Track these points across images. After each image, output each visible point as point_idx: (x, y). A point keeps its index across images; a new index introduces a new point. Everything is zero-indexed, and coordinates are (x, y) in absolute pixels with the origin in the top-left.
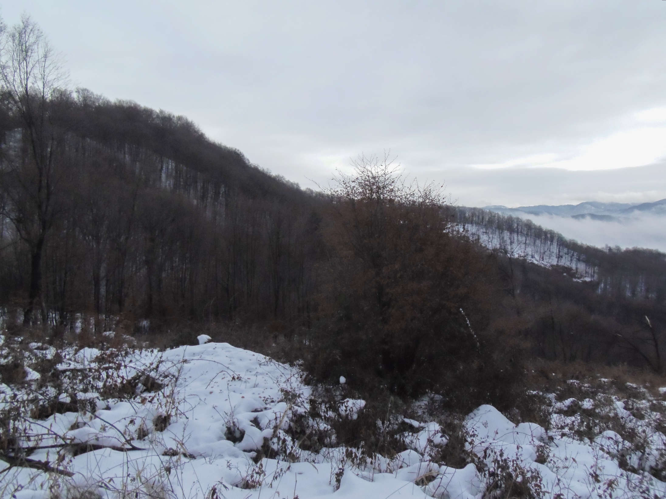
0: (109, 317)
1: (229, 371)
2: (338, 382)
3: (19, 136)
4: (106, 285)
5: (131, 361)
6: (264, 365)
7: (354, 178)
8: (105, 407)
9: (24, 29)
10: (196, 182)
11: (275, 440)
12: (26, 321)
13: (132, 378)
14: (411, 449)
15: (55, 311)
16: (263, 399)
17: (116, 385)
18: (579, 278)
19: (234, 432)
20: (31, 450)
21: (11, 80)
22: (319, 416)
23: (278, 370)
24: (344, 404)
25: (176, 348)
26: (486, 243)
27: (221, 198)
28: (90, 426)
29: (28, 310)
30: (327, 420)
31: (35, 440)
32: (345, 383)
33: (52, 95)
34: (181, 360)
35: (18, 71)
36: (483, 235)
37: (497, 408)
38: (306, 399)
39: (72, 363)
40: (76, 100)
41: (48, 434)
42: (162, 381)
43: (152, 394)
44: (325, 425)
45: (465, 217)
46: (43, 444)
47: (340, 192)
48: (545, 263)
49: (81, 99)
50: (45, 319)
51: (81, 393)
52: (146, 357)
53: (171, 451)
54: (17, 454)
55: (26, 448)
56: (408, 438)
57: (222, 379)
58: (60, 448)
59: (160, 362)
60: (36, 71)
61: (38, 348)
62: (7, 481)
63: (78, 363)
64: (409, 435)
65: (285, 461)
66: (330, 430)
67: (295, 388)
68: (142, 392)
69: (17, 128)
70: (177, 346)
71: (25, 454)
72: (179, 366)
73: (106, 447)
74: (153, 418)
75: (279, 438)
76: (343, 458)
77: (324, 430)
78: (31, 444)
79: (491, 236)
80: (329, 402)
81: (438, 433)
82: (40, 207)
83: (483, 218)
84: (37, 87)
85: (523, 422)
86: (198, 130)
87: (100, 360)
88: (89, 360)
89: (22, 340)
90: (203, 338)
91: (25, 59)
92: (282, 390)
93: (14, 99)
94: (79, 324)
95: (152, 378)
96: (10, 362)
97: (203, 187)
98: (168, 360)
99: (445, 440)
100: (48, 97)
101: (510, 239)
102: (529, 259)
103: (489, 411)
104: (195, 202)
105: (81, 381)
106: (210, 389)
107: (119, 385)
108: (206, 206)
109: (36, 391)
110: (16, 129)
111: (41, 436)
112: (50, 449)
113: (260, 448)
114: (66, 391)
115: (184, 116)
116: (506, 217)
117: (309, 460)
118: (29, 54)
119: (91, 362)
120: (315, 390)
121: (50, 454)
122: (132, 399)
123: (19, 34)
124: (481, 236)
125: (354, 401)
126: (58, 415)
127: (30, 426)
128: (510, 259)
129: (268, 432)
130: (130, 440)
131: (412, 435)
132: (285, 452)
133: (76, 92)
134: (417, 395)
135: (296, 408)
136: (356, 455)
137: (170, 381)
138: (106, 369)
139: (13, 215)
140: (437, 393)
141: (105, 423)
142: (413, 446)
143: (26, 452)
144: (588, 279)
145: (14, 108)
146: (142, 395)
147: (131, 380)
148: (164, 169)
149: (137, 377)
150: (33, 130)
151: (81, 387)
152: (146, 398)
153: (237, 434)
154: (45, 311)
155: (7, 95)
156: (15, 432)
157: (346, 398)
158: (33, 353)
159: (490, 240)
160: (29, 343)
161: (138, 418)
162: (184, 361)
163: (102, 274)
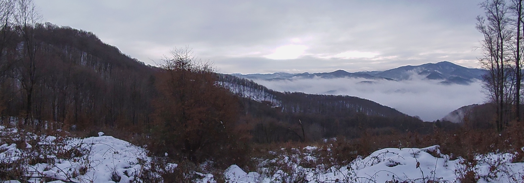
0: (59, 123)
1: (113, 149)
2: (164, 155)
3: (22, 45)
4: (58, 108)
5: (69, 143)
6: (129, 147)
7: (172, 59)
8: (58, 162)
10: (97, 63)
11: (135, 182)
12: (25, 123)
13: (70, 150)
15: (37, 120)
16: (129, 162)
17: (63, 153)
18: (274, 106)
19: (116, 177)
20: (29, 178)
21: (19, 21)
22: (155, 171)
23: (135, 149)
24: (167, 166)
25: (88, 138)
26: (232, 91)
27: (108, 70)
28: (52, 170)
29: (26, 119)
30: (159, 173)
31: (30, 174)
32: (168, 156)
33: (35, 26)
34: (91, 143)
35: (22, 17)
37: (239, 166)
38: (149, 163)
39: (44, 142)
40: (45, 27)
41: (36, 172)
42: (83, 152)
43: (79, 158)
44: (159, 176)
45: (222, 78)
46: (34, 176)
48: (259, 100)
49: (47, 27)
50: (33, 122)
51: (49, 155)
52: (76, 141)
54: (23, 178)
55: (27, 177)
57: (110, 152)
58: (40, 178)
59: (82, 144)
60: (29, 16)
61: (31, 135)
63: (46, 142)
64: (198, 180)
66: (161, 178)
67: (144, 158)
68: (74, 157)
72: (90, 146)
73: (59, 180)
74: (79, 168)
75: (137, 181)
77: (158, 178)
78: (29, 175)
79: (235, 87)
80: (160, 165)
81: (212, 179)
82: (31, 75)
83: (231, 79)
84: (30, 23)
85: (250, 172)
87: (55, 141)
89: (24, 131)
90: (101, 133)
91: (25, 12)
92: (138, 159)
93: (21, 30)
94: (46, 125)
95: (78, 151)
96: (20, 140)
97: (100, 65)
98: (85, 143)
101: (243, 89)
102: (252, 98)
103: (235, 167)
104: (96, 71)
105: (48, 150)
106: (104, 157)
107: (64, 153)
108: (101, 73)
109: (30, 153)
110: (21, 42)
111: (33, 172)
112: (37, 178)
114: (42, 154)
116: (241, 79)
118: (26, 9)
119: (52, 142)
120: (153, 159)
121: (36, 180)
122: (70, 160)
124: (230, 87)
125: (172, 164)
126: (39, 164)
127: (28, 167)
128: (243, 98)
129: (132, 178)
130: (69, 178)
131: (200, 180)
133: (45, 24)
134: (201, 162)
135: (145, 167)
137: (86, 153)
138: (59, 145)
139: (20, 78)
140: (211, 160)
141: (59, 169)
143: (27, 178)
144: (277, 106)
145: (21, 33)
146: (74, 158)
147: (69, 151)
148: (82, 56)
149: (71, 150)
150: (28, 42)
151: (48, 153)
152: (76, 160)
153: (117, 179)
154: (33, 119)
155: (18, 28)
156: (22, 169)
157: (168, 163)
158: (29, 137)
159: (234, 89)
160: (27, 132)
161: (73, 168)
162: (93, 144)
163: (56, 104)
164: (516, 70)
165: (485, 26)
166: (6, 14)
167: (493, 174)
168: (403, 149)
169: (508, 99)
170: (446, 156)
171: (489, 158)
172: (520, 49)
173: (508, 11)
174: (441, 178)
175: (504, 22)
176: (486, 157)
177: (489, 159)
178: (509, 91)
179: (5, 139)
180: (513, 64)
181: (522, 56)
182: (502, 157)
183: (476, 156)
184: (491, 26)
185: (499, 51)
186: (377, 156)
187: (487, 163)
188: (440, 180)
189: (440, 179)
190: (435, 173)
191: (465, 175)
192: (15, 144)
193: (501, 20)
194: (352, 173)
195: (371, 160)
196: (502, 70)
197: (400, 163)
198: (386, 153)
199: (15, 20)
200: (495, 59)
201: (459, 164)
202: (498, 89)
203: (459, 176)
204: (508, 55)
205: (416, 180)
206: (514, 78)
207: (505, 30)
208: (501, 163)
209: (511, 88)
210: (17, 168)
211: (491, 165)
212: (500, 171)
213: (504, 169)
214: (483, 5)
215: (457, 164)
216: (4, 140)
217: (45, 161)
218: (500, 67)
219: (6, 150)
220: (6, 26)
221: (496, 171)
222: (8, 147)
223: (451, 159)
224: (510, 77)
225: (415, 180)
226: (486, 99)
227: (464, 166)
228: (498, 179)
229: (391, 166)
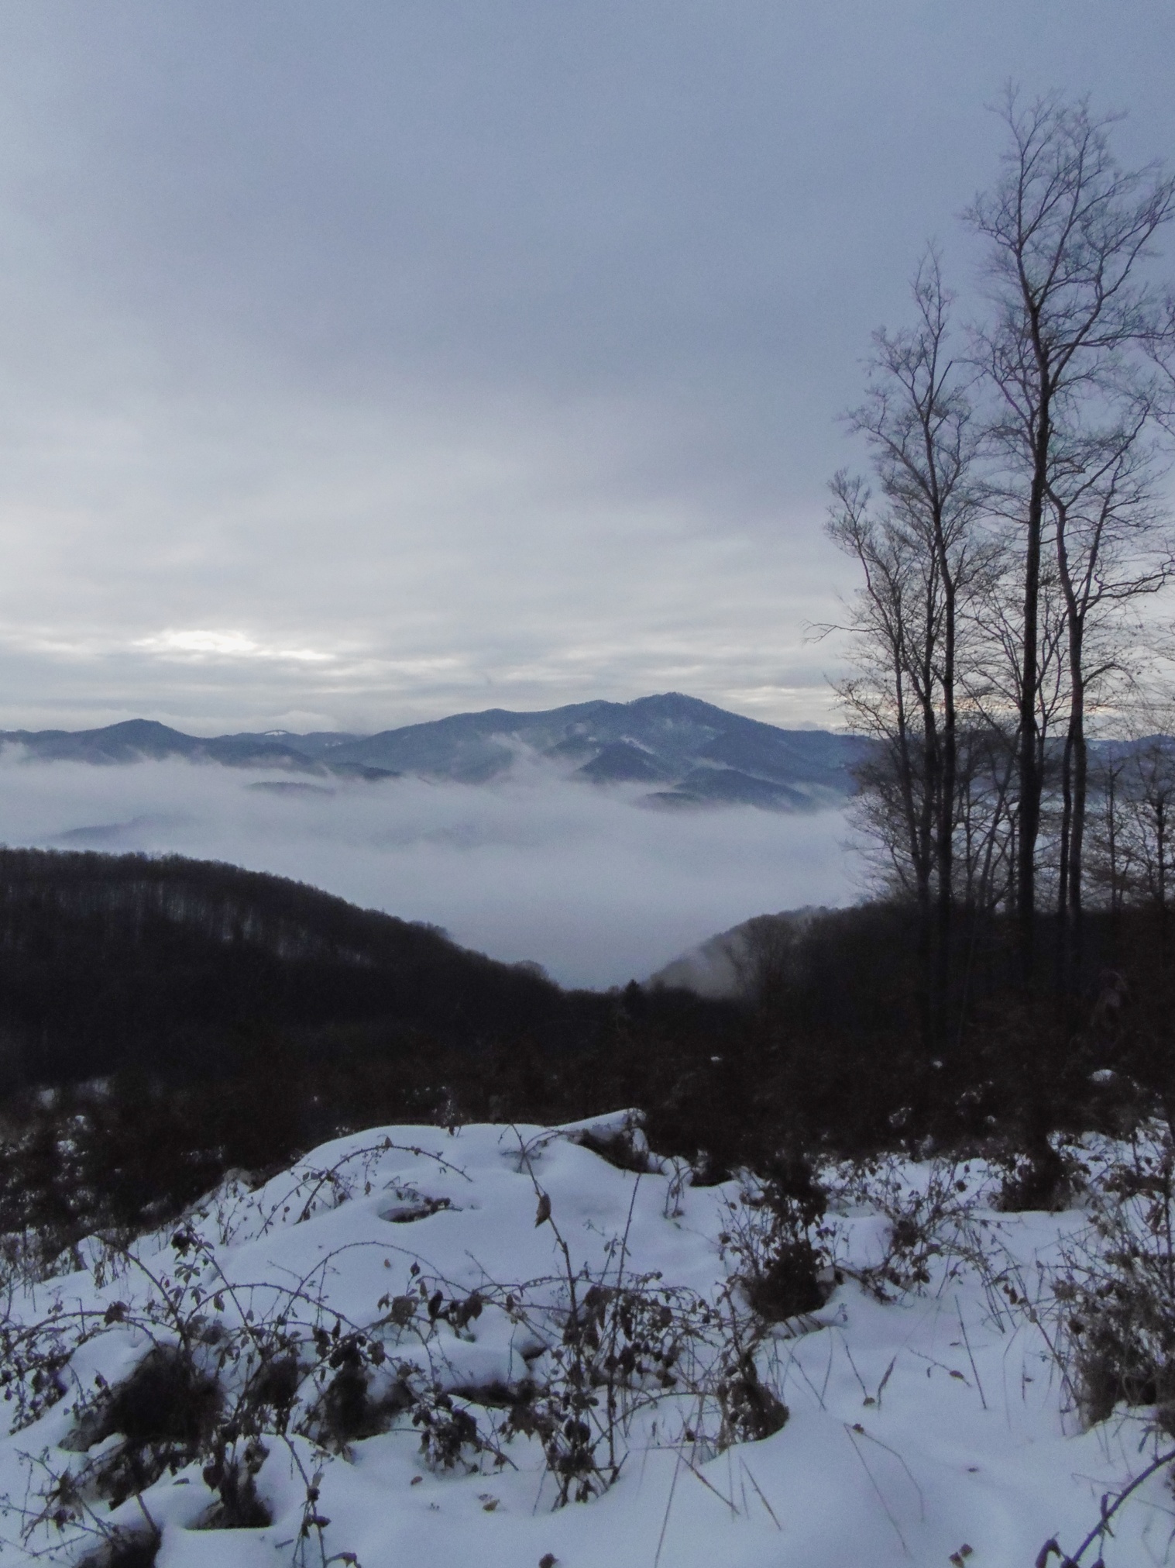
164: (1020, 742)
165: (871, 525)
167: (908, 1261)
168: (464, 1127)
169: (975, 887)
170: (677, 1164)
171: (884, 1178)
172: (1040, 634)
173: (982, 446)
174: (652, 1275)
175: (961, 505)
176: (873, 1172)
177: (886, 1183)
178: (981, 846)
180: (1005, 710)
181: (1049, 667)
182: (948, 1176)
183: (822, 1164)
184: (898, 523)
185: (935, 648)
186: (330, 1168)
187: (878, 1203)
188: (647, 1286)
189: (646, 1280)
190: (624, 1249)
191: (768, 1264)
193: (947, 493)
194: (199, 1264)
195: (302, 1189)
196: (950, 740)
197: (447, 1202)
198: (380, 1152)
200: (916, 685)
201: (738, 1204)
202: (926, 833)
203: (741, 1268)
204: (982, 666)
205: (527, 1284)
206: (1008, 777)
207: (967, 540)
208: (947, 1206)
209: (994, 829)
211: (899, 1218)
212: (944, 1247)
213: (962, 1241)
214: (860, 421)
215: (733, 1206)
218: (940, 726)
221: (925, 1245)
223: (697, 1182)
224: (989, 773)
225: (521, 1289)
226: (869, 882)
227: (764, 1214)
228: (932, 1287)
229: (403, 1217)
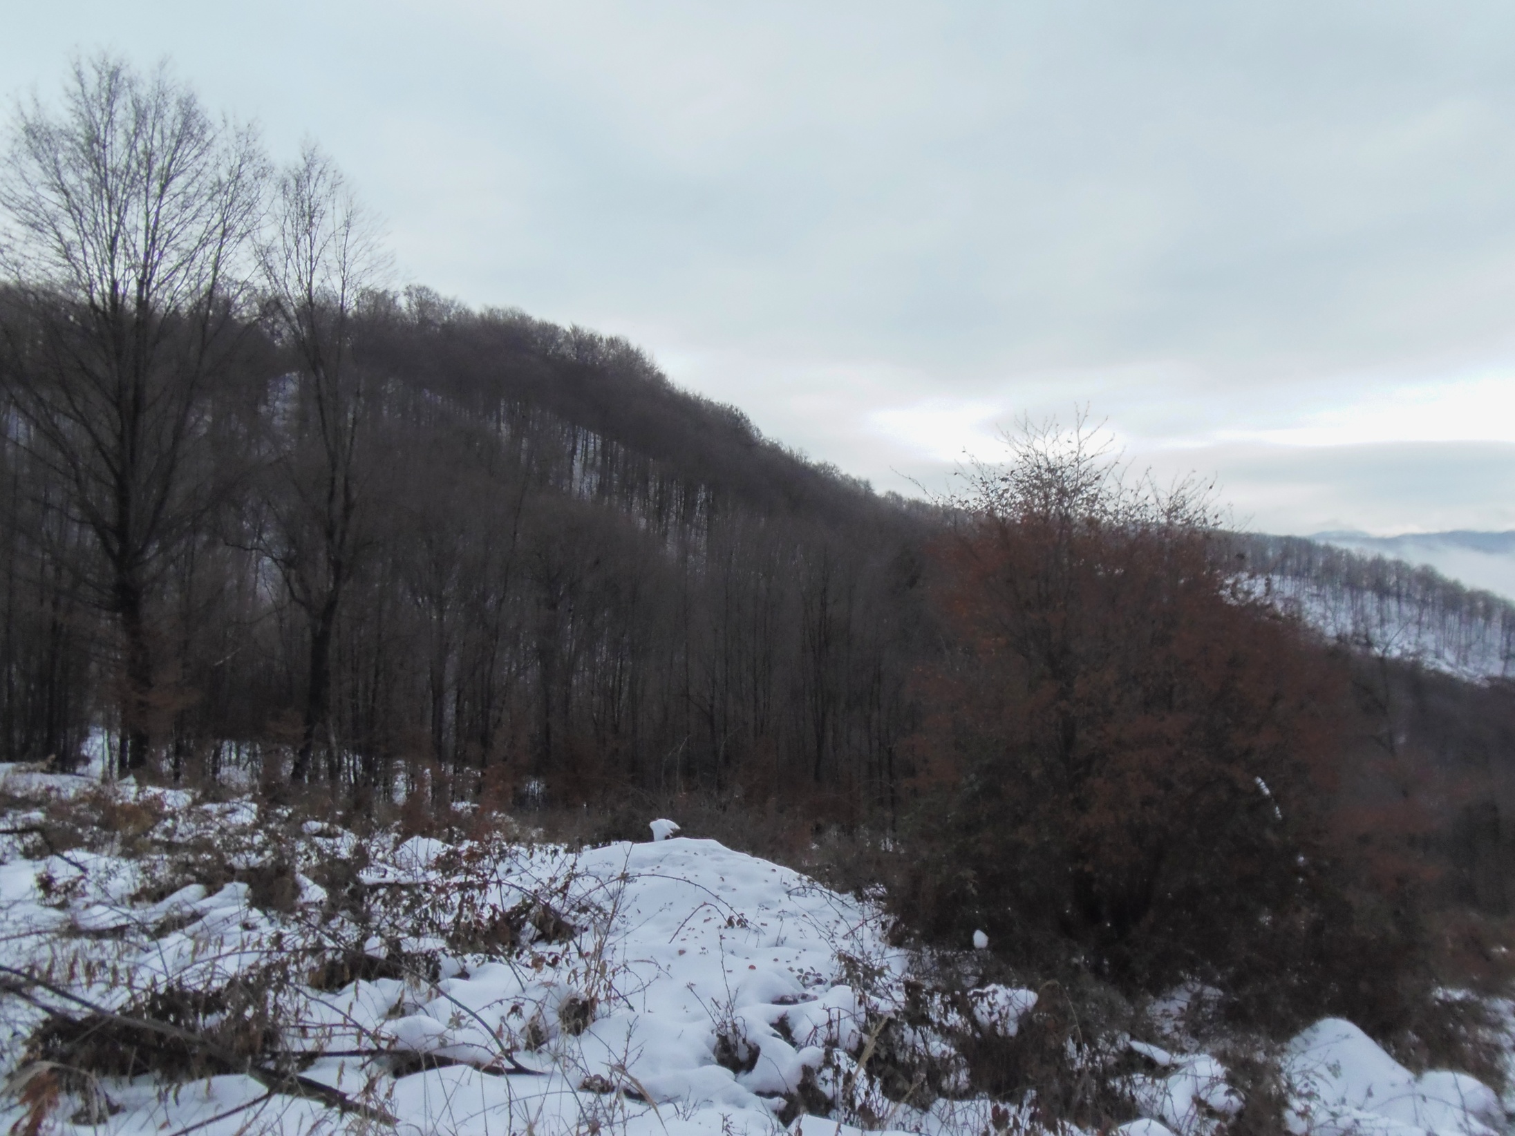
0: (461, 771)
1: (720, 905)
2: (970, 945)
3: (292, 388)
4: (458, 700)
5: (511, 873)
6: (798, 894)
7: (1007, 470)
8: (457, 971)
9: (307, 170)
10: (646, 481)
11: (828, 1073)
12: (297, 774)
13: (513, 909)
14: (1152, 1116)
15: (354, 754)
16: (797, 973)
17: (478, 923)
19: (736, 1048)
20: (308, 1059)
21: (280, 276)
22: (926, 1021)
23: (829, 908)
24: (985, 999)
25: (604, 845)
26: (1319, 621)
27: (699, 515)
28: (428, 1014)
29: (302, 751)
30: (947, 1033)
31: (317, 1036)
32: (987, 949)
33: (358, 303)
34: (618, 873)
35: (294, 256)
36: (1312, 601)
37: (1364, 1028)
38: (897, 981)
39: (390, 870)
40: (405, 310)
41: (345, 1025)
42: (575, 918)
43: (556, 948)
44: (944, 1047)
45: (1264, 558)
46: (336, 1045)
47: (972, 504)
48: (1471, 671)
49: (415, 308)
50: (334, 770)
51: (410, 939)
52: (541, 865)
53: (599, 1082)
54: (279, 1064)
55: (299, 1053)
56: (1142, 1088)
57: (705, 921)
58: (367, 1058)
59: (572, 876)
60: (330, 256)
61: (320, 833)
62: (262, 1124)
63: (400, 869)
64: (1144, 1083)
65: (851, 1124)
66: (955, 1057)
67: (870, 953)
68: (532, 942)
69: (290, 371)
70: (606, 841)
71: (296, 1065)
72: (613, 887)
73: (461, 1062)
74: (556, 1004)
75: (837, 1070)
76: (987, 1127)
77: (942, 1059)
78: (310, 1045)
79: (1332, 603)
80: (951, 990)
81: (1218, 1083)
82: (330, 535)
83: (1310, 562)
84: (331, 288)
85: (1434, 1069)
86: (652, 368)
87: (446, 864)
88: (424, 864)
89: (290, 814)
90: (662, 825)
91: (308, 232)
92: (842, 957)
93: (284, 313)
94: (400, 783)
95: (555, 911)
96: (269, 862)
97: (660, 491)
98: (588, 874)
99: (1236, 1102)
100: (351, 305)
101: (1380, 610)
102: (1429, 661)
103: (1345, 1036)
104: (643, 523)
105: (408, 910)
106: (678, 944)
107: (485, 924)
108: (665, 534)
109: (318, 928)
110: (287, 375)
111: (328, 1029)
112: (347, 1059)
113: (795, 1091)
114: (380, 933)
115: (622, 339)
116: (1369, 559)
117: (907, 1126)
118: (316, 220)
119: (428, 868)
120: (915, 960)
121: (345, 1071)
122: (514, 958)
123: (298, 181)
124: (1307, 605)
125: (1009, 992)
126: (363, 983)
127: (307, 1003)
128: (1382, 660)
129: (812, 1054)
130: (510, 1051)
131: (1153, 1084)
132: (851, 1102)
133: (406, 294)
134: (1160, 986)
135: (875, 999)
136: (1016, 1123)
137: (592, 921)
138: (461, 886)
139: (277, 552)
140: (1207, 980)
141: (459, 1009)
142: (1155, 1111)
143: (297, 1061)
145: (285, 332)
146: (534, 949)
147: (510, 914)
148: (578, 452)
149: (523, 909)
150: (322, 375)
151: (409, 924)
152: (542, 959)
153: (743, 1054)
154: (336, 754)
155: (273, 306)
156: (276, 1016)
157: (988, 984)
158: (312, 846)
159: (1329, 614)
160: (305, 821)
161: (527, 1003)
162: (625, 877)
163: (449, 678)
166: (214, 236)
179: (191, 858)
192: (243, 887)
199: (260, 268)
210: (249, 1013)
216: (187, 866)
217: (395, 965)
219: (196, 916)
220: (210, 293)
222: (207, 903)
